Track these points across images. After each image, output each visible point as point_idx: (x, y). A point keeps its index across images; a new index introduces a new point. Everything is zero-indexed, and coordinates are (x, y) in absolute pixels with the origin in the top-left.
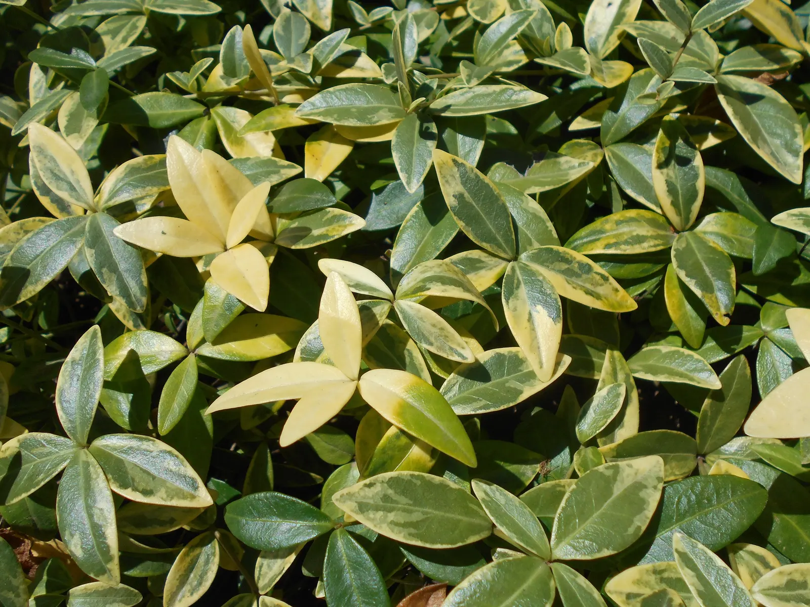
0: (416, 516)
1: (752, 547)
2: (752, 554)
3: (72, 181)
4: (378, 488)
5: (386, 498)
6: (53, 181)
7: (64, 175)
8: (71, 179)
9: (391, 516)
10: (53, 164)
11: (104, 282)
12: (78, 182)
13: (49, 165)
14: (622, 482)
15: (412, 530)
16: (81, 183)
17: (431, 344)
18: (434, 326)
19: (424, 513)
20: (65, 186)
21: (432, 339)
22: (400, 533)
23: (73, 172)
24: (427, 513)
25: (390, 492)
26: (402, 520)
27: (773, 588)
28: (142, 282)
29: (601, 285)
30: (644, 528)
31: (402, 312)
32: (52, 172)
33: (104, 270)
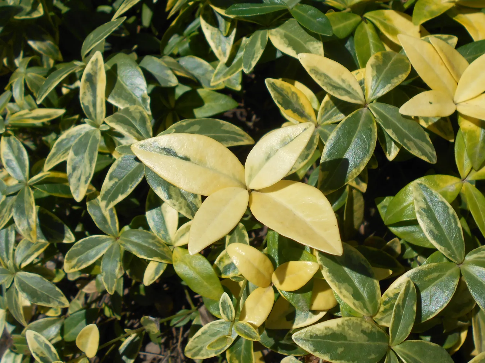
3: (346, 88)
6: (335, 91)
7: (338, 84)
8: (344, 86)
10: (328, 79)
11: (410, 149)
12: (350, 86)
13: (326, 81)
16: (353, 87)
20: (343, 92)
23: (343, 81)
32: (331, 85)
33: (405, 141)
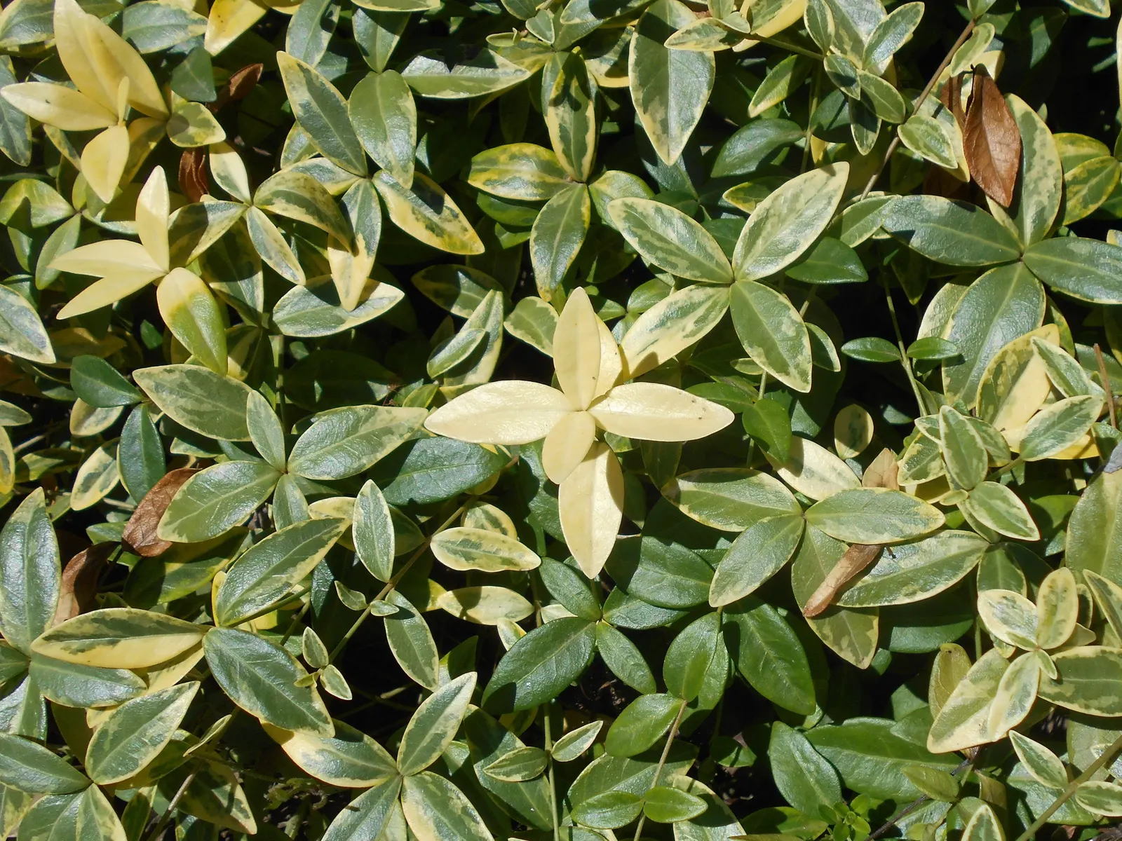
0: (207, 407)
1: (490, 508)
2: (486, 513)
4: (176, 376)
5: (182, 386)
9: (182, 402)
14: (373, 424)
15: (196, 418)
17: (270, 258)
18: (276, 241)
19: (213, 406)
21: (273, 254)
22: (183, 417)
24: (217, 407)
25: (187, 381)
26: (190, 407)
27: (449, 542)
28: (26, 136)
29: (450, 221)
30: (368, 466)
31: (252, 220)
